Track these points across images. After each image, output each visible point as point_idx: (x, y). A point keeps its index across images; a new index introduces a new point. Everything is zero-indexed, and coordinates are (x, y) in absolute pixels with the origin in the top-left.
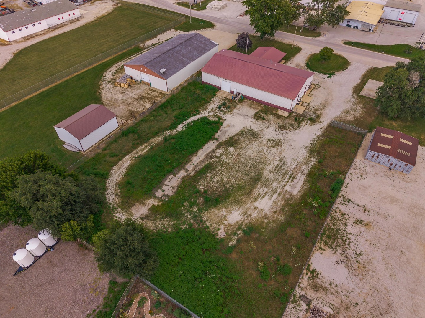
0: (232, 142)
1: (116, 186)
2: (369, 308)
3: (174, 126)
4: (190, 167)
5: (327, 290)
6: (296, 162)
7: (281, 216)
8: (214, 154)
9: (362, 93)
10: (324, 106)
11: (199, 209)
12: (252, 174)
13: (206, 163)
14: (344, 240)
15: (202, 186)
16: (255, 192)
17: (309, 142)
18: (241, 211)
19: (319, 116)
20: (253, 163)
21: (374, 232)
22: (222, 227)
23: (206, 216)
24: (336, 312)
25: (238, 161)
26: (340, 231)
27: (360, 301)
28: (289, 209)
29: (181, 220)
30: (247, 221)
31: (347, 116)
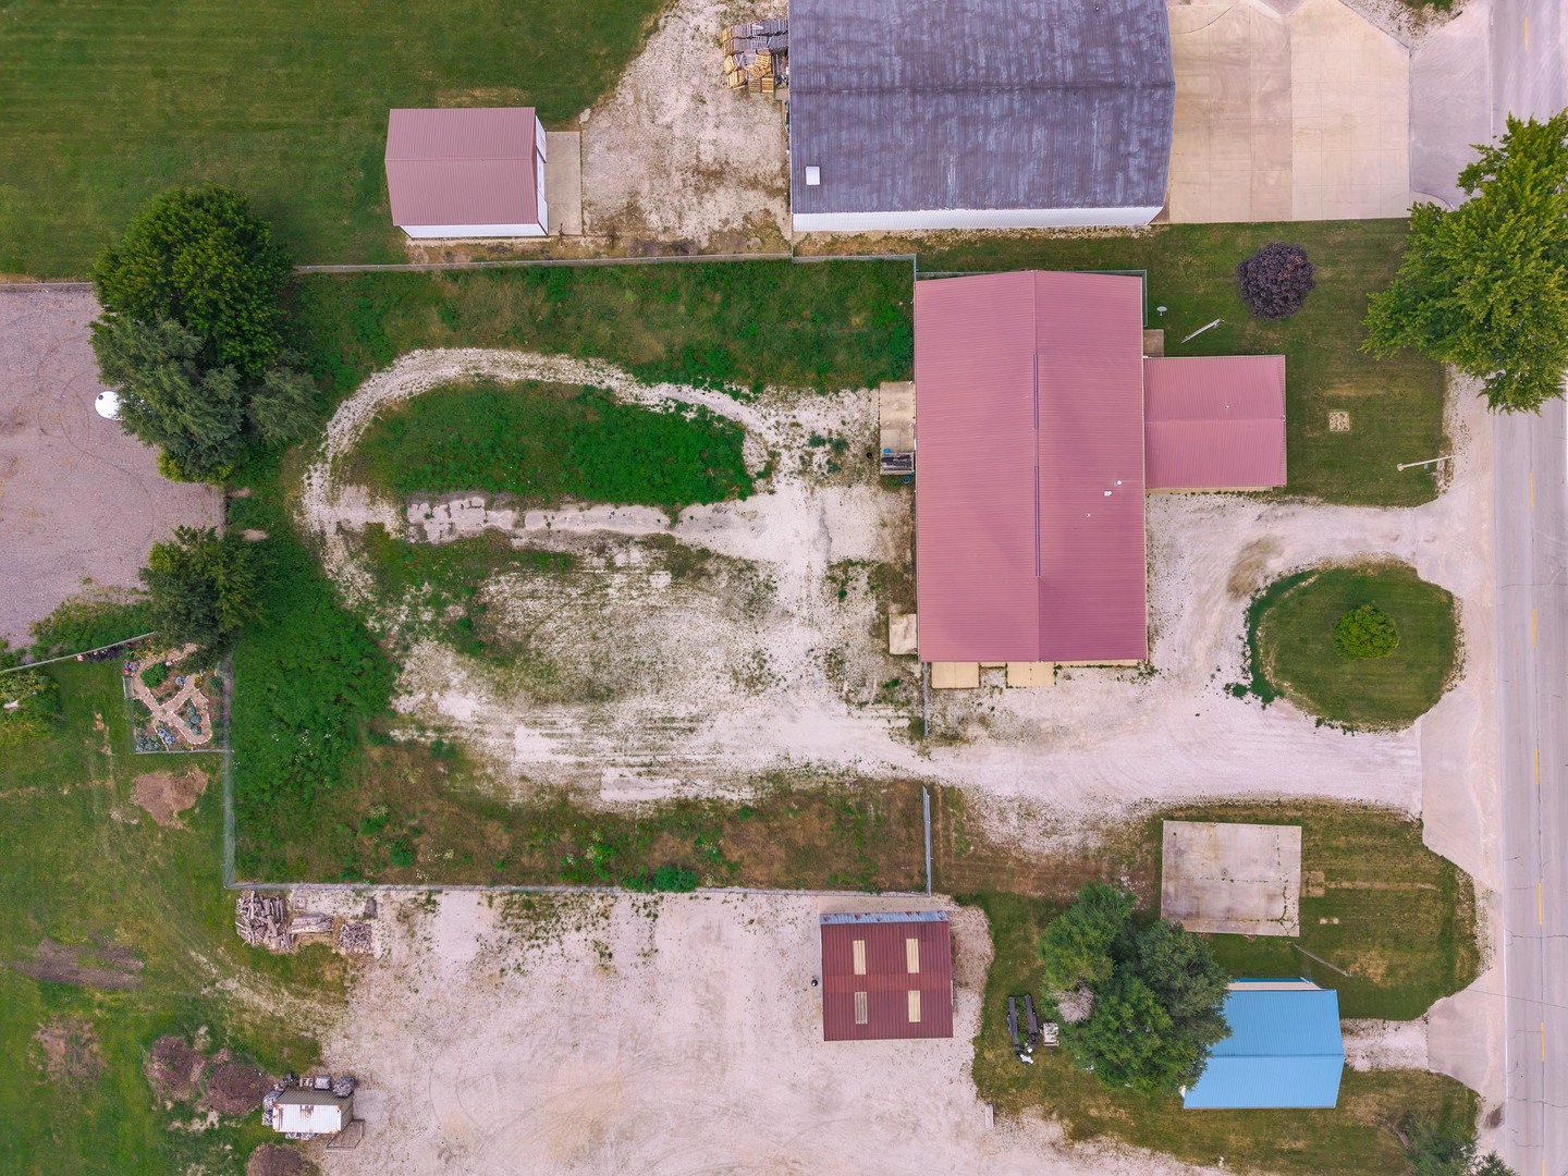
0: (687, 565)
1: (375, 406)
2: (421, 1012)
3: (648, 373)
4: (536, 520)
5: (412, 936)
6: (711, 756)
7: (521, 796)
8: (615, 550)
9: (1177, 828)
11: (433, 623)
12: (606, 677)
13: (571, 549)
14: (538, 934)
15: (500, 588)
16: (556, 712)
18: (484, 710)
19: (953, 739)
20: (644, 658)
21: (594, 986)
22: (423, 696)
23: (425, 648)
24: (381, 962)
25: (630, 622)
26: (557, 921)
27: (425, 995)
28: (551, 802)
29: (385, 607)
30: (465, 735)
31: (1004, 820)
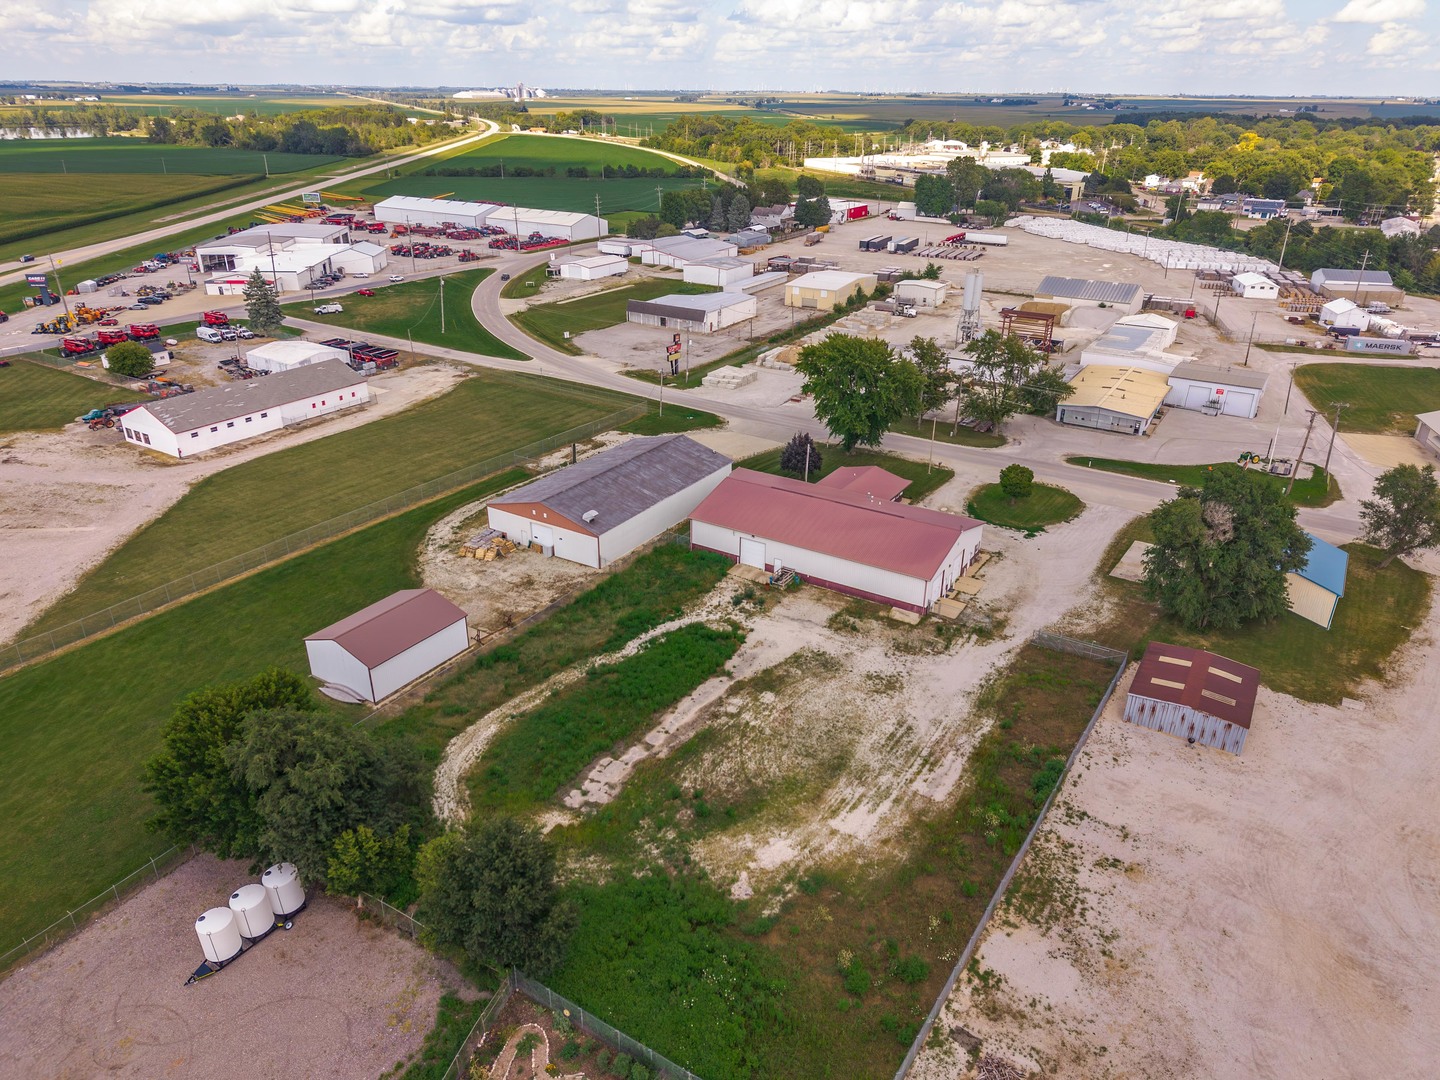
0: (769, 680)
1: (459, 782)
2: (1136, 1060)
3: (615, 643)
4: (657, 738)
5: (1024, 1017)
6: (941, 727)
7: (902, 851)
8: (722, 709)
9: (1116, 572)
10: (1014, 602)
11: (680, 834)
12: (825, 754)
13: (699, 728)
14: (1070, 903)
15: (688, 781)
16: (833, 796)
17: (976, 681)
18: (794, 838)
19: (1001, 625)
20: (826, 729)
21: (1150, 887)
22: (744, 875)
23: (699, 851)
24: (1047, 1068)
25: (788, 724)
26: (1059, 883)
27: (1113, 1042)
28: (922, 835)
29: (633, 860)
30: (810, 863)
31: (1078, 625)
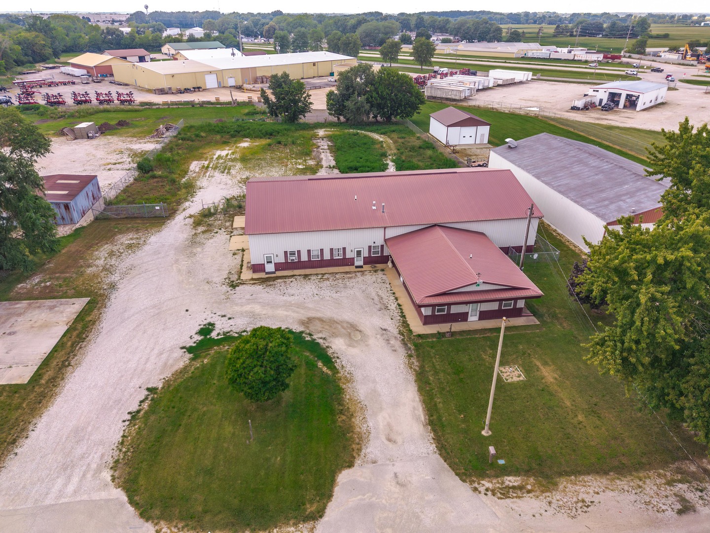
9: (79, 304)
10: (194, 241)
19: (197, 224)
31: (131, 239)
